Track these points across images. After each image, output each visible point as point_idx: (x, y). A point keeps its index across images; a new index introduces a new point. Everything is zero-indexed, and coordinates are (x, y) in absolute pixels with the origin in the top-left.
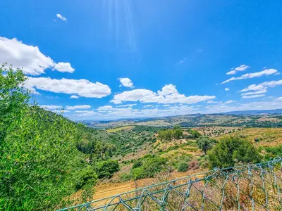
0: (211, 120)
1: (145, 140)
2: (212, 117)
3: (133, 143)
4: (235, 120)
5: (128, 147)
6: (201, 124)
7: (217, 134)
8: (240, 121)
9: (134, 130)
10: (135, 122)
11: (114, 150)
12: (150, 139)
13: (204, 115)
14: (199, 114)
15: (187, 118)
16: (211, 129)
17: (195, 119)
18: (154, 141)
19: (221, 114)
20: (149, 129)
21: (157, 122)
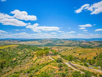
0: (62, 42)
1: (27, 55)
2: (63, 41)
3: (19, 58)
4: (73, 43)
5: (15, 61)
6: (57, 44)
7: (64, 51)
8: (75, 44)
9: (18, 48)
10: (18, 42)
11: (5, 63)
12: (31, 55)
13: (59, 39)
14: (57, 39)
15: (51, 41)
16: (62, 48)
17: (55, 41)
18: (33, 56)
19: (67, 40)
20: (29, 47)
21: (33, 42)
